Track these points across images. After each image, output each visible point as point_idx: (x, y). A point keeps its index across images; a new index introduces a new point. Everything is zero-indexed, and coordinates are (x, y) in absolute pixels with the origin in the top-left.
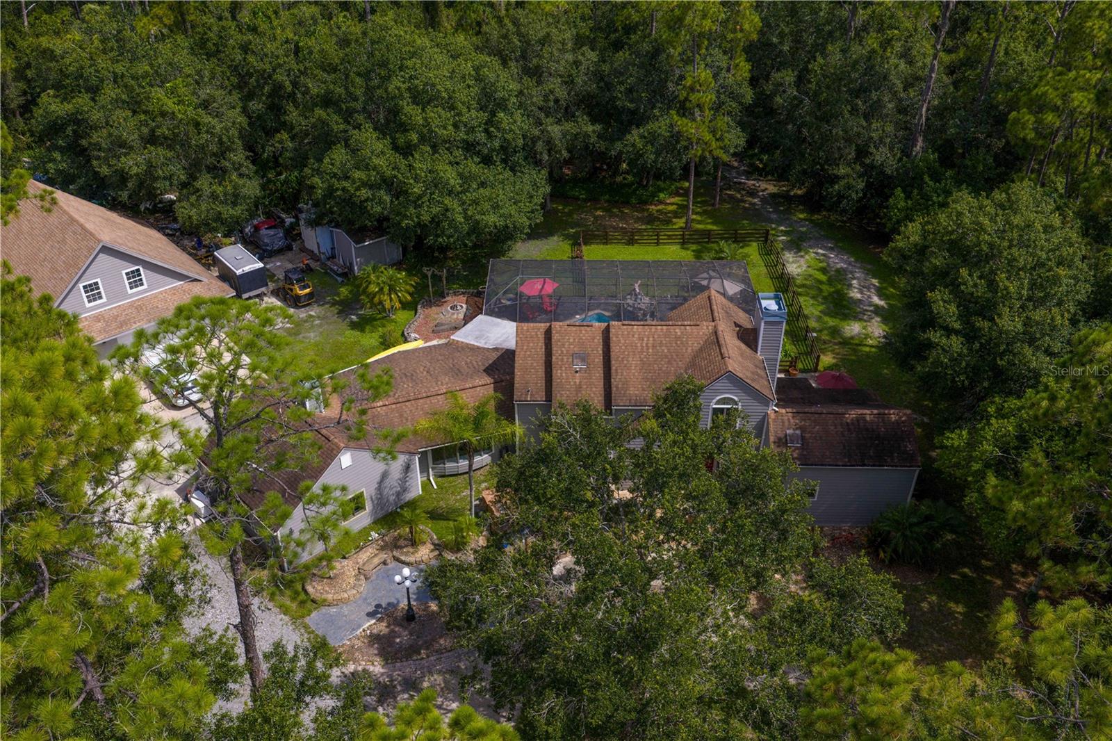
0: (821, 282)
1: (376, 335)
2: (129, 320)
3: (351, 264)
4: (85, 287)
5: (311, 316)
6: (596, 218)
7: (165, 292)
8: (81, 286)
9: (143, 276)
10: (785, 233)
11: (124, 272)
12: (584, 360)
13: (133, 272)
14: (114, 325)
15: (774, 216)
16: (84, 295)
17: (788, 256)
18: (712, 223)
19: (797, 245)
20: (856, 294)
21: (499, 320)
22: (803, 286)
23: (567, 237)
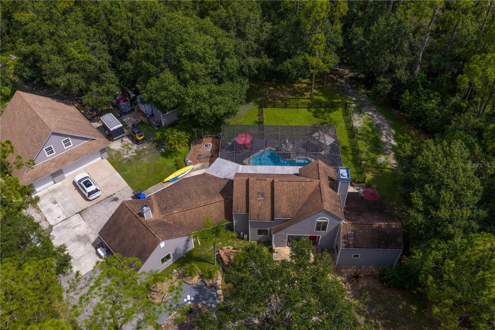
0: (369, 132)
1: (173, 160)
2: (66, 160)
3: (161, 121)
4: (46, 149)
5: (144, 149)
6: (270, 91)
7: (81, 146)
8: (44, 149)
9: (71, 141)
10: (355, 102)
11: (62, 141)
12: (263, 195)
13: (66, 140)
14: (59, 164)
15: (350, 91)
16: (46, 153)
17: (356, 116)
18: (322, 95)
19: (359, 110)
20: (384, 139)
21: (226, 161)
22: (361, 134)
23: (257, 103)
